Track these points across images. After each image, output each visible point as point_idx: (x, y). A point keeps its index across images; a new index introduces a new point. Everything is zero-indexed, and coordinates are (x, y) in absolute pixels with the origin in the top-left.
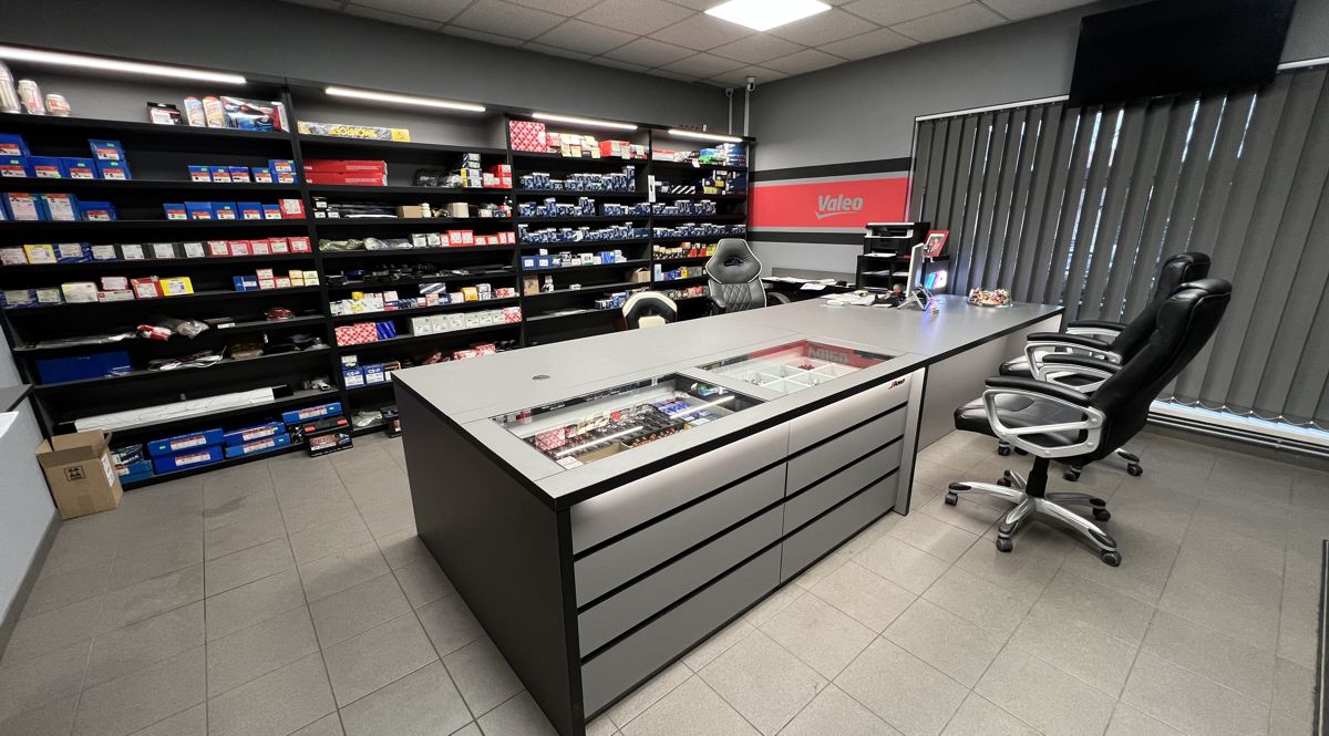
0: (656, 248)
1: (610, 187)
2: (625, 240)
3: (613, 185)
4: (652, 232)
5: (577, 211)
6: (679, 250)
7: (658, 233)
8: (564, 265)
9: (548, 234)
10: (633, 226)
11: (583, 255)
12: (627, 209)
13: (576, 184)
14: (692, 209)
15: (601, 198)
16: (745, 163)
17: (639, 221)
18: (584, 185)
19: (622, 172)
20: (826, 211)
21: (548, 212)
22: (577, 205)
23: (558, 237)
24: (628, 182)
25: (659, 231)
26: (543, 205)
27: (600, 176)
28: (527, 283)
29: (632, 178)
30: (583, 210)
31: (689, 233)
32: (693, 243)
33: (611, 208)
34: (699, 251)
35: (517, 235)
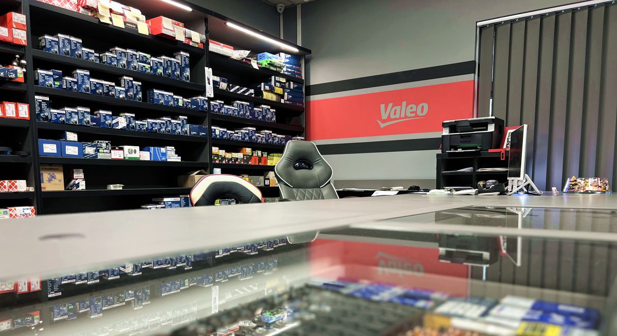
0: (215, 150)
1: (160, 71)
2: (179, 135)
3: (165, 70)
4: (211, 132)
5: (119, 92)
6: (239, 155)
7: (217, 132)
8: (101, 156)
9: (78, 114)
10: (189, 122)
11: (126, 148)
12: (181, 101)
13: (118, 61)
14: (253, 113)
15: (149, 83)
16: (300, 75)
17: (195, 117)
18: (128, 63)
19: (174, 57)
20: (389, 119)
21: (79, 86)
22: (119, 84)
23: (92, 120)
24: (182, 70)
25: (218, 130)
26: (72, 76)
27: (148, 56)
28: (46, 176)
29: (186, 66)
30: (126, 92)
31: (250, 138)
32: (254, 149)
33: (161, 95)
34: (260, 159)
35: (32, 110)
